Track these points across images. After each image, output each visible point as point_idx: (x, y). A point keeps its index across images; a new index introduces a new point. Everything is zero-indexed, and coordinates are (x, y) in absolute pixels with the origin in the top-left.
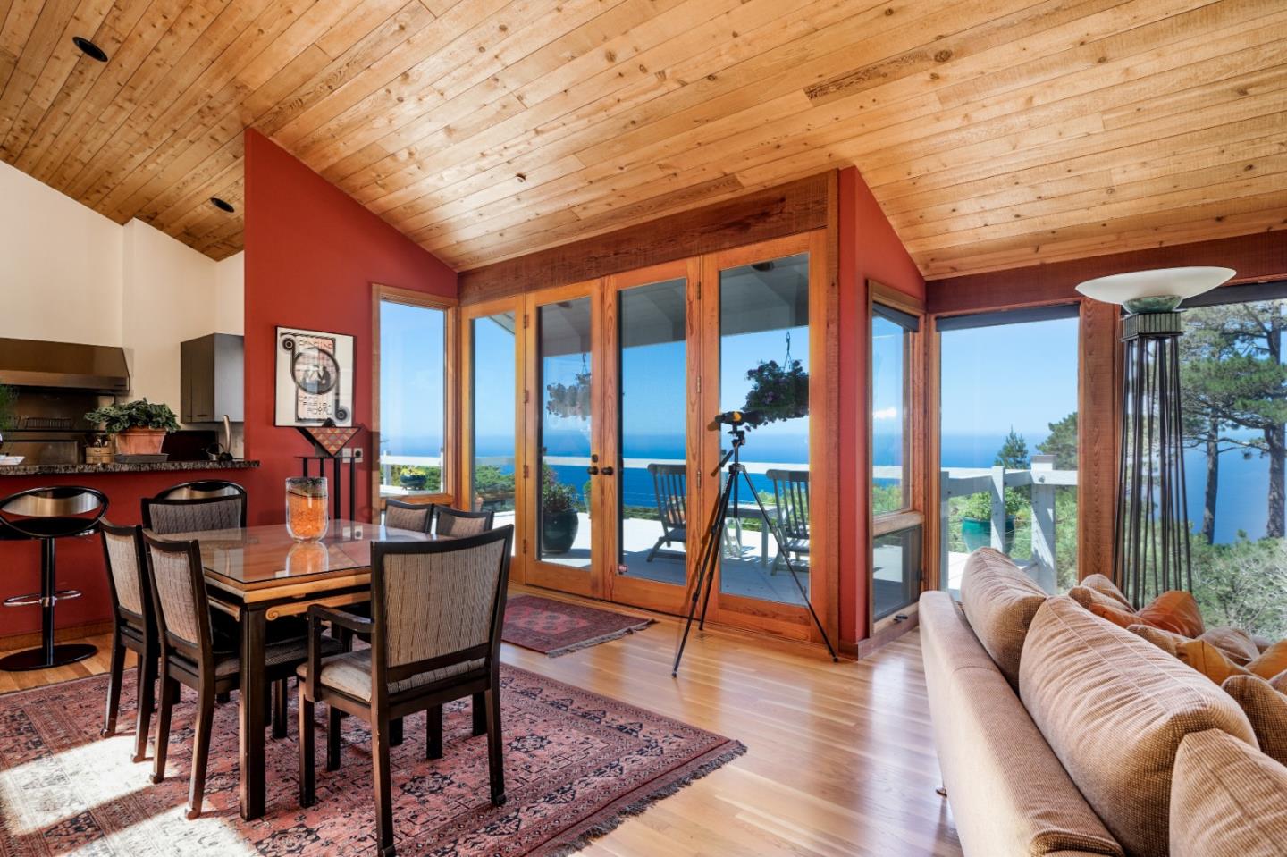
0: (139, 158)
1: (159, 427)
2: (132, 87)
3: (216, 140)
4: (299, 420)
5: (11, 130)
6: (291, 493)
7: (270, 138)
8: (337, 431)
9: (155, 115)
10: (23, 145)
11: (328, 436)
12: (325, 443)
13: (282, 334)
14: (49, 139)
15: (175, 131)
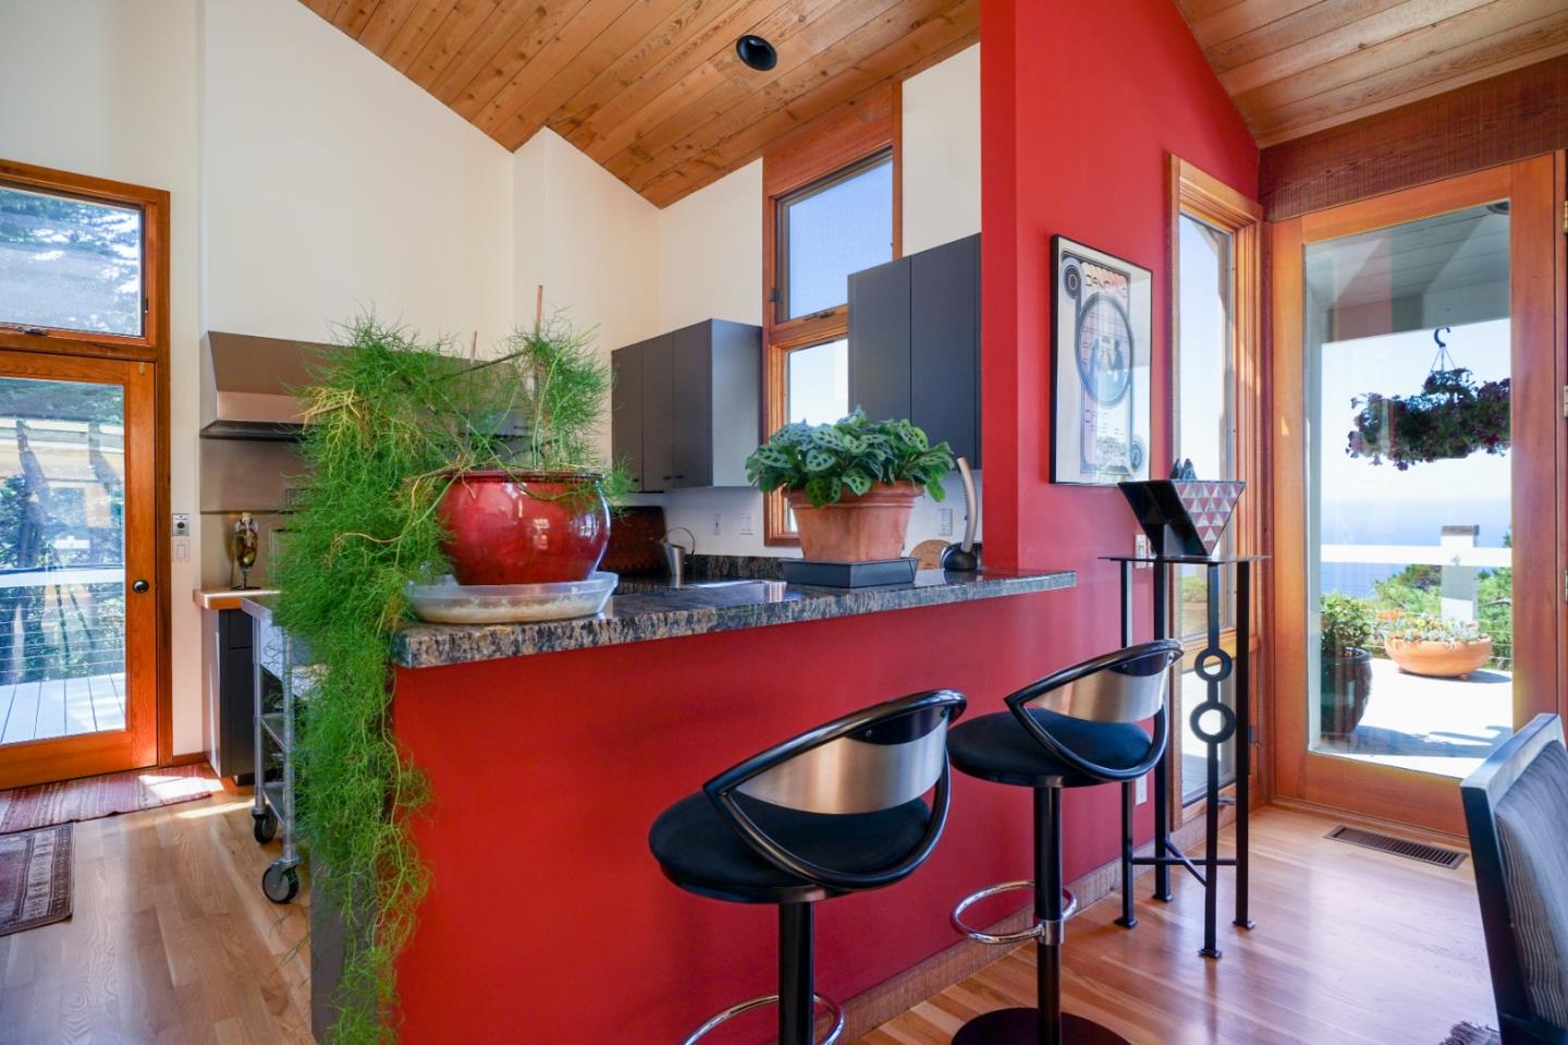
4: (1085, 467)
8: (1215, 493)
11: (1203, 504)
12: (1200, 523)
13: (1066, 257)
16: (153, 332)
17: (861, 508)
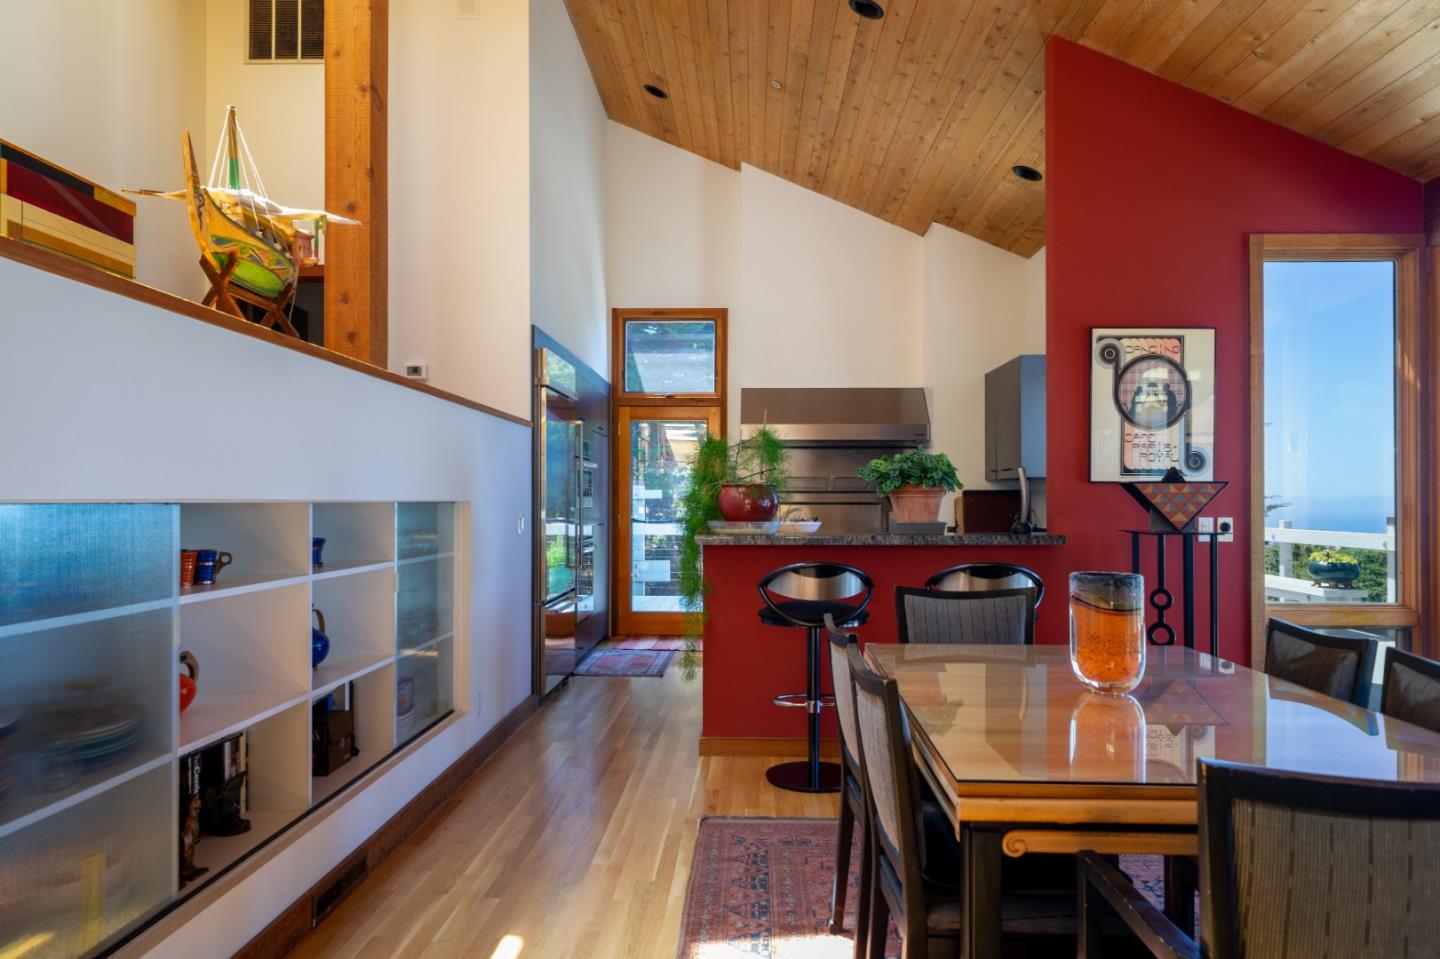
0: (929, 138)
1: (934, 485)
2: (911, 40)
3: (1012, 75)
4: (1126, 471)
5: (814, 150)
6: (1077, 599)
7: (1081, 42)
8: (1186, 489)
9: (938, 70)
10: (825, 164)
11: (1170, 497)
12: (1166, 509)
13: (1101, 339)
14: (845, 147)
15: (963, 83)
16: (719, 391)
17: (902, 497)
